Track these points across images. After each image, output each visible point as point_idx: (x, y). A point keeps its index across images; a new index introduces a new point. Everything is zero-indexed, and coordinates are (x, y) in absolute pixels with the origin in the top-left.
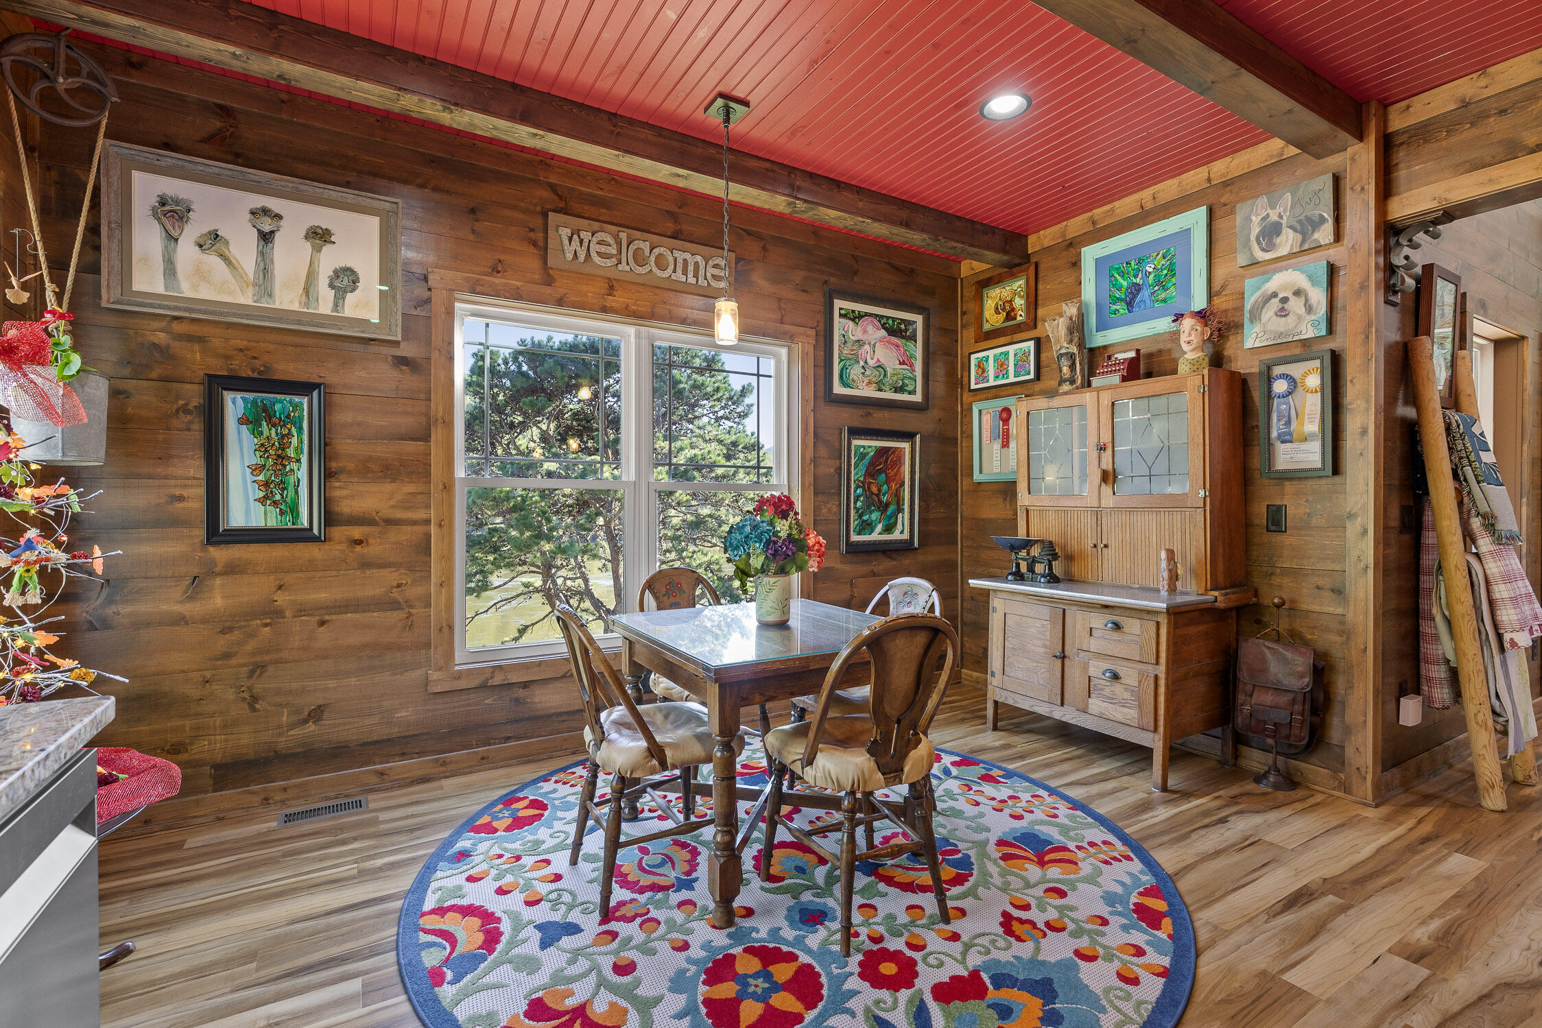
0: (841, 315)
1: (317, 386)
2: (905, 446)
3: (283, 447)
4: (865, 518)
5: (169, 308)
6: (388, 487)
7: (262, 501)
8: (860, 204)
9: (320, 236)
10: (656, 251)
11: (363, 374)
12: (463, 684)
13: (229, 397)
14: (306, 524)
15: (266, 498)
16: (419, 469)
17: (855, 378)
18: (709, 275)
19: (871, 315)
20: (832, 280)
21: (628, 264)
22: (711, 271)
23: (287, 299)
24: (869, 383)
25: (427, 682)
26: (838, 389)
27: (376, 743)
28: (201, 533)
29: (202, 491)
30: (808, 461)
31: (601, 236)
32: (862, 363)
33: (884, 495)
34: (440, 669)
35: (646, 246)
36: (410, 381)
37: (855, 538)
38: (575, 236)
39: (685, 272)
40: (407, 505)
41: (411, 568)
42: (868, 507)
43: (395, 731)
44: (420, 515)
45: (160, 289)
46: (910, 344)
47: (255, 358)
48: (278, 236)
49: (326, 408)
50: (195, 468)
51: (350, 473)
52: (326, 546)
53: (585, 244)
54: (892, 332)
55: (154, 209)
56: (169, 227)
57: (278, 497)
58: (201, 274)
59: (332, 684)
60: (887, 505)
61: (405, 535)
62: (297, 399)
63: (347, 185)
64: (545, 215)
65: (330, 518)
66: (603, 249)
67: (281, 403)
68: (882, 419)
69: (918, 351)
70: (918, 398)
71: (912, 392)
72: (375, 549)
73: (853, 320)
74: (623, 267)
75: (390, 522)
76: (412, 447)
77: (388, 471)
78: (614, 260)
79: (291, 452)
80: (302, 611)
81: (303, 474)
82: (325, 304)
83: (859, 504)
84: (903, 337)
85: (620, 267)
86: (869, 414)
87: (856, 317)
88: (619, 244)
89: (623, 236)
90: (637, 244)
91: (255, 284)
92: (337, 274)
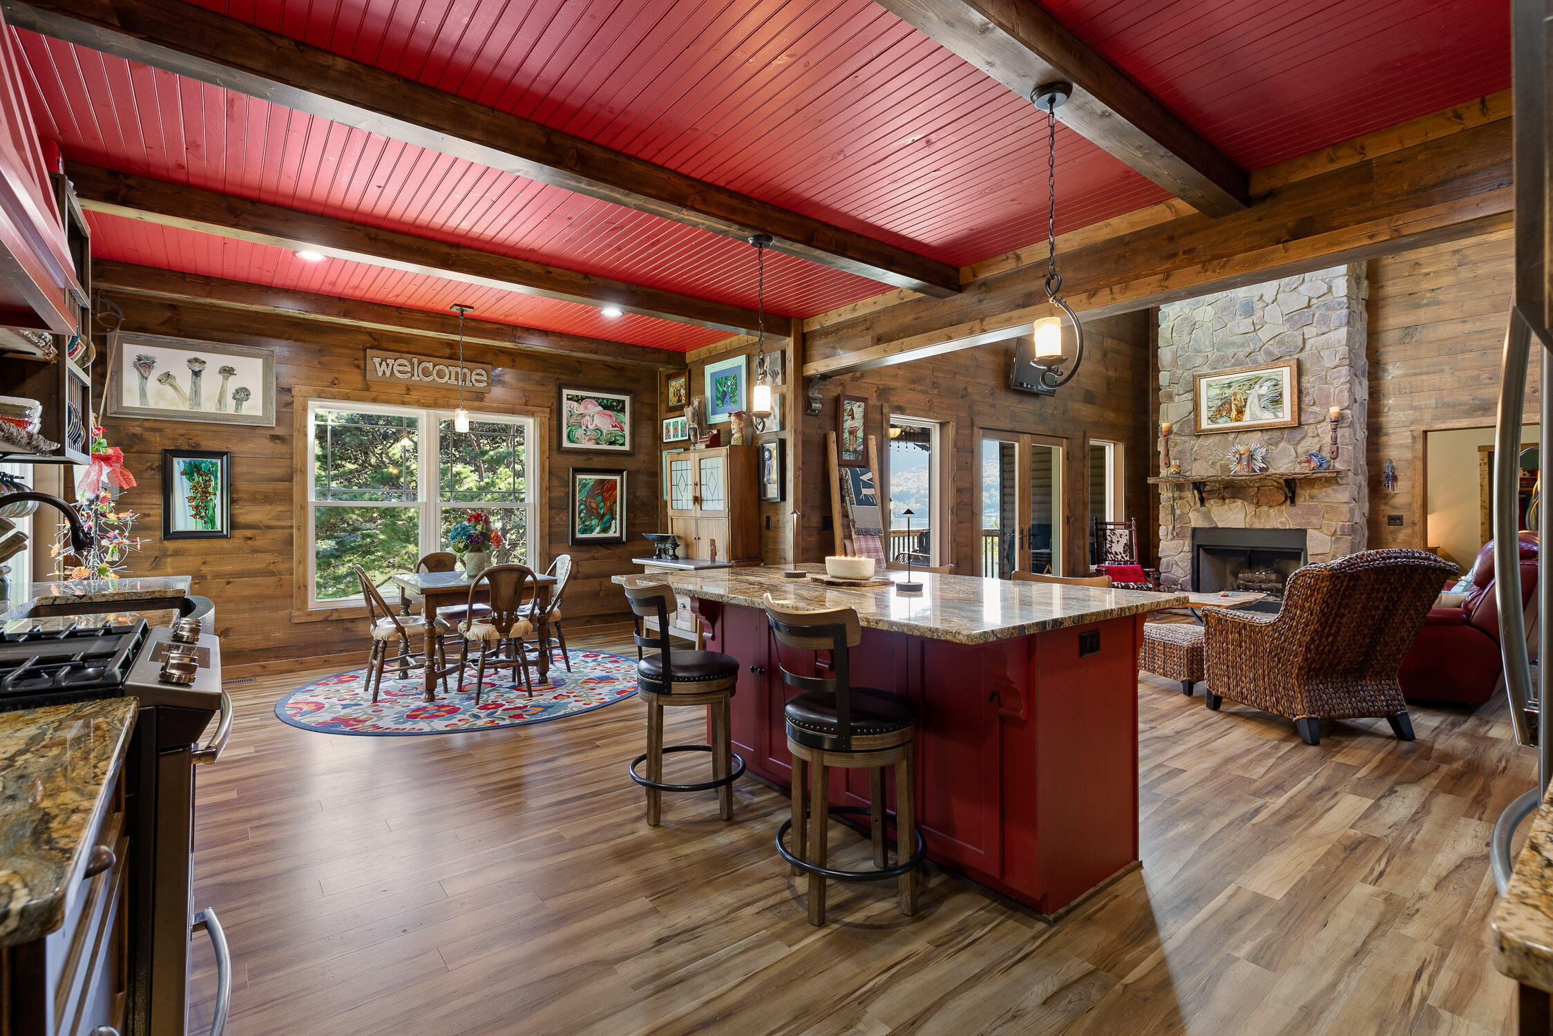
0: (568, 399)
1: (226, 453)
2: (618, 478)
3: (206, 487)
4: (587, 523)
5: (142, 415)
6: (267, 508)
7: (194, 516)
8: (562, 343)
9: (227, 371)
10: (437, 368)
11: (252, 445)
12: (313, 619)
13: (176, 460)
14: (219, 529)
15: (196, 514)
16: (287, 498)
17: (579, 437)
18: (473, 380)
19: (590, 398)
20: (562, 377)
21: (418, 376)
22: (474, 377)
23: (208, 406)
24: (590, 440)
25: (291, 617)
26: (566, 444)
27: (259, 650)
28: (160, 534)
29: (161, 511)
30: (545, 489)
31: (400, 361)
32: (584, 428)
33: (601, 509)
34: (299, 610)
35: (430, 365)
36: (280, 448)
37: (579, 536)
38: (384, 362)
39: (457, 379)
40: (278, 518)
41: (281, 553)
42: (588, 516)
43: (271, 644)
44: (287, 523)
45: (138, 405)
46: (621, 415)
47: (190, 439)
48: (203, 373)
49: (231, 464)
50: (158, 500)
51: (245, 500)
52: (231, 541)
53: (390, 366)
54: (605, 407)
55: (135, 363)
56: (143, 372)
57: (203, 514)
58: (160, 395)
59: (234, 616)
60: (604, 515)
61: (279, 534)
62: (214, 461)
64: (365, 350)
65: (233, 525)
66: (401, 368)
67: (205, 463)
68: (597, 462)
69: (626, 418)
70: (627, 447)
71: (623, 444)
72: (259, 543)
73: (577, 401)
74: (415, 378)
75: (268, 527)
76: (282, 486)
77: (267, 499)
78: (409, 375)
79: (211, 490)
80: (217, 576)
81: (217, 501)
82: (230, 408)
83: (582, 515)
84: (614, 411)
85: (413, 378)
86: (590, 459)
87: (579, 400)
88: (412, 364)
89: (415, 360)
90: (424, 364)
91: (190, 399)
92: (237, 391)
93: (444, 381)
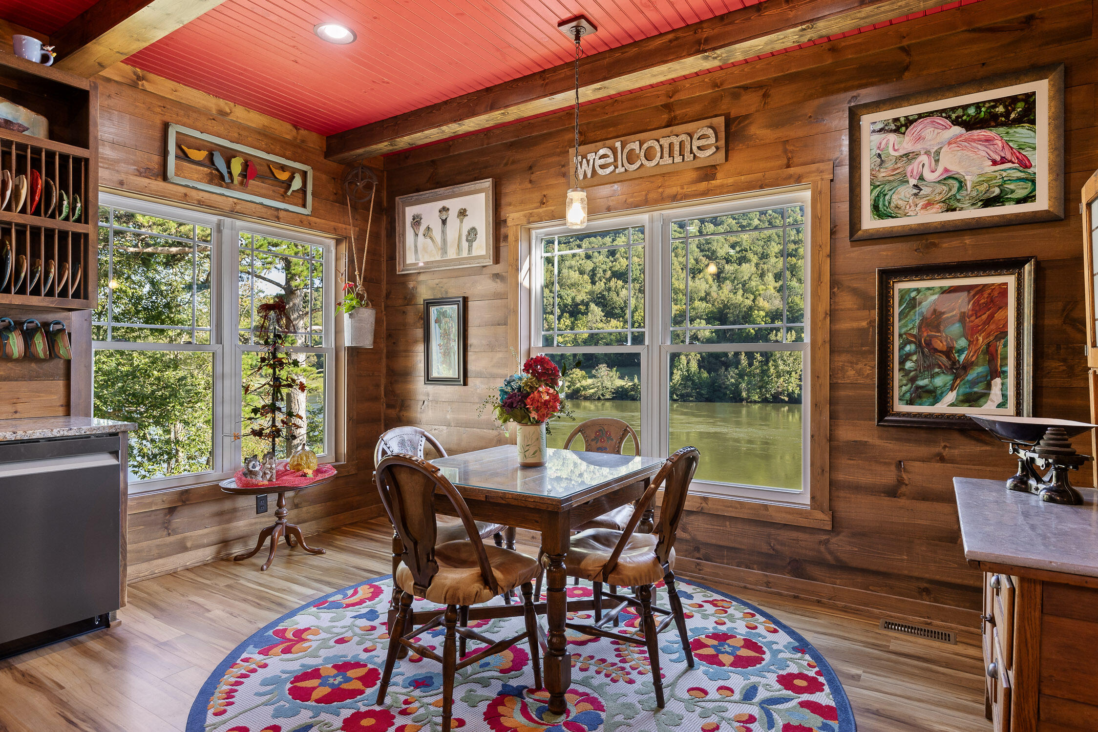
0: (875, 131)
1: (462, 298)
2: (1010, 280)
3: (450, 333)
4: (921, 383)
5: (417, 269)
6: (490, 354)
7: (443, 362)
9: (463, 213)
10: (645, 146)
11: (482, 287)
13: (432, 310)
14: (458, 376)
15: (444, 360)
16: (504, 343)
17: (901, 203)
18: (695, 149)
19: (930, 114)
21: (623, 166)
22: (696, 143)
23: (452, 252)
24: (929, 204)
26: (869, 223)
28: (424, 379)
29: (424, 358)
30: (821, 316)
31: (602, 152)
32: (913, 182)
33: (960, 351)
35: (635, 146)
36: (499, 288)
37: (901, 408)
38: (584, 160)
39: (671, 155)
40: (500, 365)
42: (926, 369)
44: (504, 371)
45: (413, 261)
47: (442, 287)
48: (448, 220)
50: (423, 347)
51: (475, 347)
53: (591, 163)
54: (969, 125)
55: (411, 223)
56: (416, 230)
57: (448, 361)
58: (425, 250)
60: (967, 367)
62: (454, 307)
63: (476, 179)
65: (467, 373)
66: (604, 161)
69: (1039, 134)
70: (1043, 204)
71: (1030, 198)
73: (897, 130)
74: (620, 170)
75: (491, 376)
76: (499, 329)
77: (492, 344)
82: (465, 251)
83: (909, 365)
84: (1003, 124)
85: (617, 171)
86: (929, 246)
87: (901, 127)
88: (616, 152)
89: (618, 145)
90: (629, 147)
91: (442, 249)
92: (469, 232)
93: (653, 163)
